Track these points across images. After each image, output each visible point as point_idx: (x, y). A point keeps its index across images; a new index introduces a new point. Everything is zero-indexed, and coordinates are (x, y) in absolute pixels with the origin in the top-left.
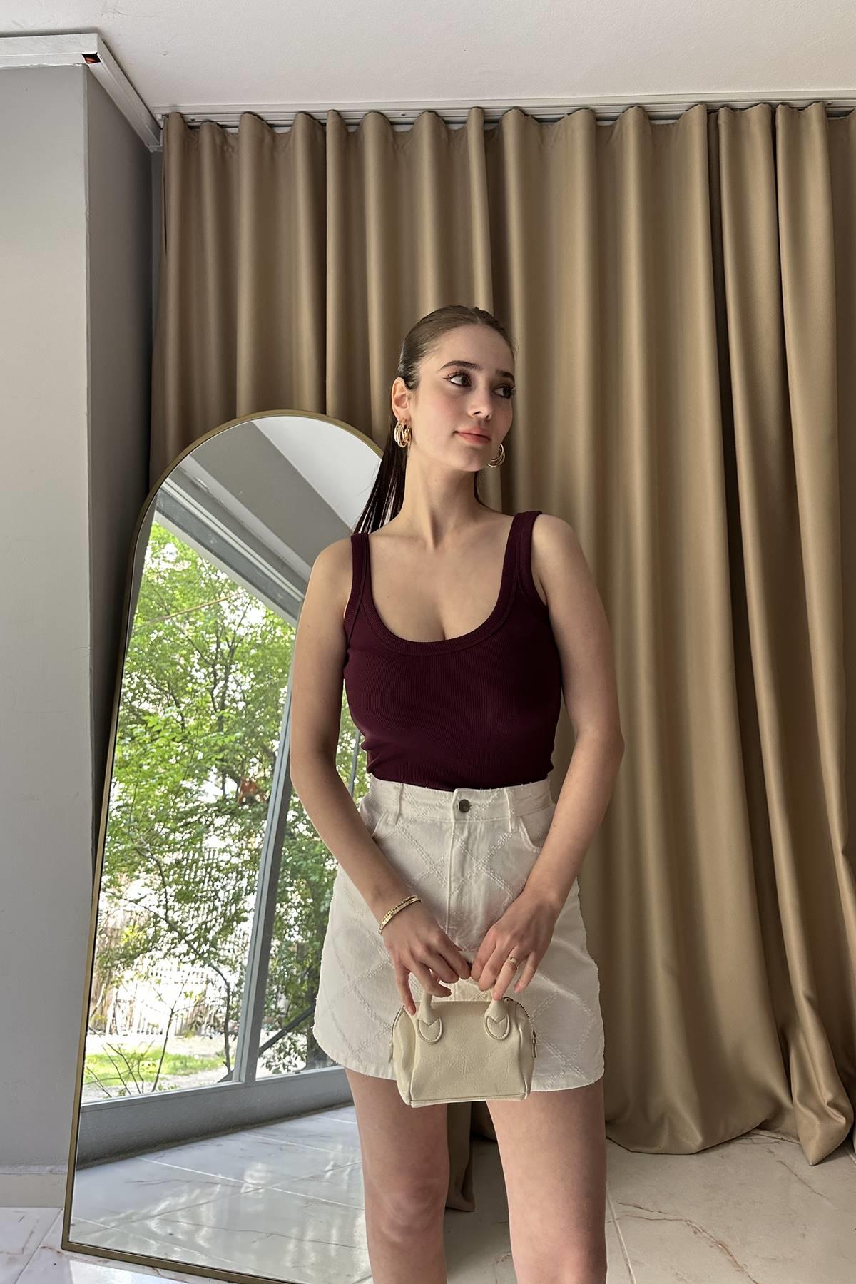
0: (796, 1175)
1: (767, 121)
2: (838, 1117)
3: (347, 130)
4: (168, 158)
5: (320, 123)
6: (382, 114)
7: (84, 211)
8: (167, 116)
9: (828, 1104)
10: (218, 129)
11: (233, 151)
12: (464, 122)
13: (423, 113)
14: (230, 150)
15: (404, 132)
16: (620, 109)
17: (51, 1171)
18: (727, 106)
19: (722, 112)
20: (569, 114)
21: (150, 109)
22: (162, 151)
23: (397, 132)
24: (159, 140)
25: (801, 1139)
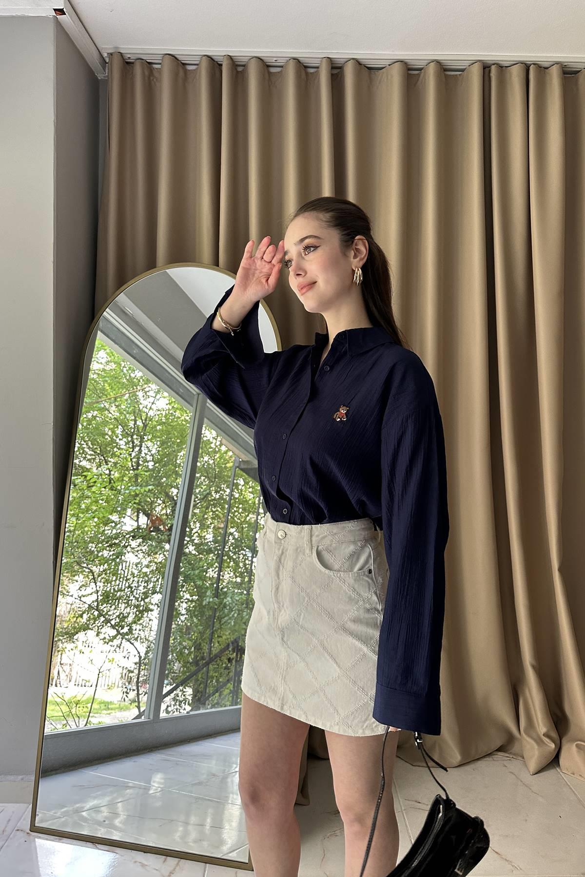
0: (521, 781)
1: (523, 75)
2: (549, 743)
3: (236, 69)
4: (112, 82)
5: (218, 63)
6: (261, 59)
7: (53, 119)
8: (111, 55)
9: (544, 735)
10: (147, 65)
11: (157, 80)
12: (318, 68)
13: (290, 60)
14: (155, 80)
15: (276, 72)
16: (424, 63)
17: (22, 779)
18: (497, 64)
19: (493, 67)
20: (389, 65)
21: (99, 48)
22: (106, 79)
23: (271, 73)
24: (105, 71)
25: (525, 757)
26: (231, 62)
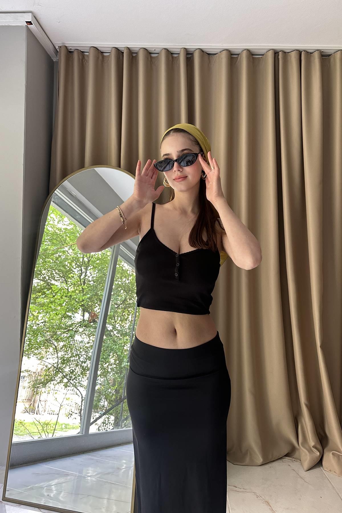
0: (299, 475)
1: (298, 57)
2: (316, 452)
3: (132, 55)
4: (60, 63)
5: (121, 52)
6: (146, 49)
7: (25, 84)
8: (60, 47)
9: (313, 447)
10: (81, 53)
11: (86, 61)
12: (179, 54)
13: (161, 50)
15: (155, 57)
16: (240, 51)
18: (282, 51)
19: (280, 53)
20: (220, 52)
21: (53, 44)
22: (58, 61)
23: (152, 57)
24: (57, 57)
25: (302, 460)
26: (129, 51)
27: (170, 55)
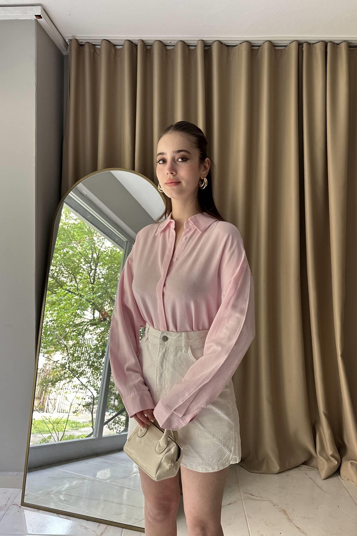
0: (316, 484)
1: (323, 49)
2: (334, 461)
3: (146, 48)
4: (71, 57)
5: (135, 44)
6: (161, 42)
7: (35, 82)
8: (71, 40)
9: (331, 456)
10: (92, 46)
11: (98, 55)
12: (196, 46)
15: (171, 49)
16: (261, 42)
17: (17, 474)
18: (307, 42)
19: (305, 45)
20: (240, 44)
21: (63, 37)
22: (68, 55)
23: (167, 49)
24: (67, 49)
25: (319, 469)
26: (142, 43)
27: (187, 47)
